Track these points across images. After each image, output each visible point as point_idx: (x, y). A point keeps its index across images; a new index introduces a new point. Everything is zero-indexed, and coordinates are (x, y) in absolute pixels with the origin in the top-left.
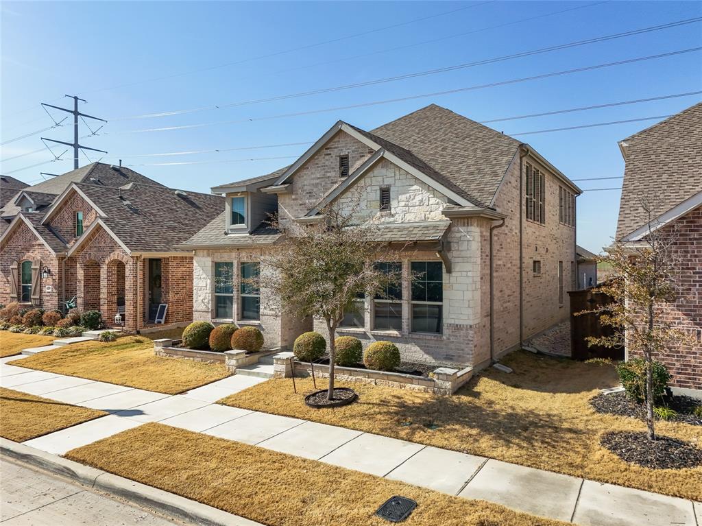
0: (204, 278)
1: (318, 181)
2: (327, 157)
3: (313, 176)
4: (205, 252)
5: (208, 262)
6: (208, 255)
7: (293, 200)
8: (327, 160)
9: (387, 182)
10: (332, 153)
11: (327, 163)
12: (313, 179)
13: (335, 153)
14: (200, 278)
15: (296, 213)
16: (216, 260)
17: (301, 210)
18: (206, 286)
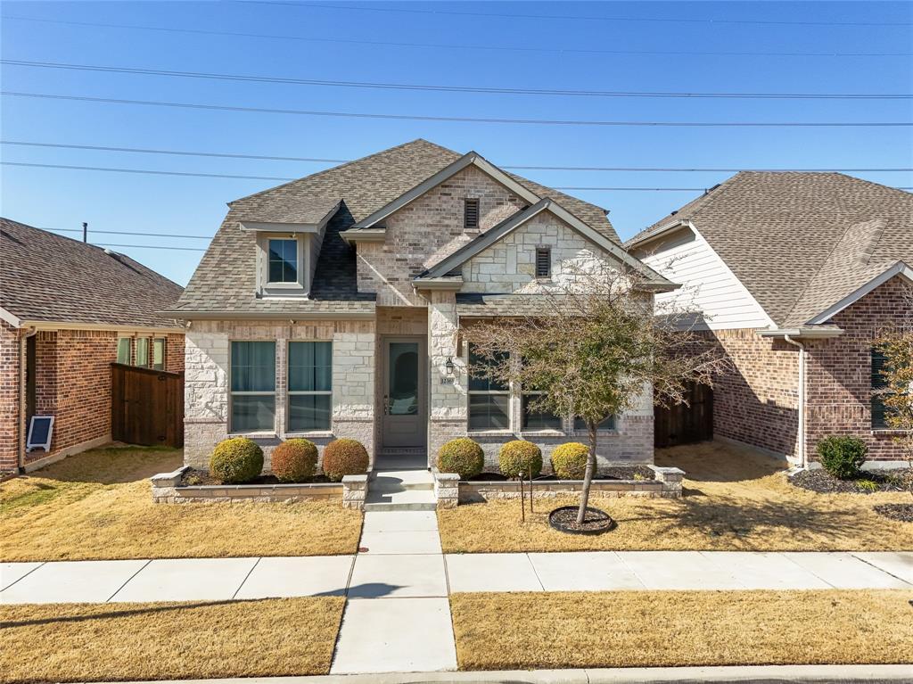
0: (211, 367)
1: (429, 229)
2: (445, 198)
3: (420, 221)
4: (214, 324)
5: (222, 342)
6: (221, 330)
7: (385, 251)
8: (445, 202)
9: (546, 241)
10: (453, 194)
11: (444, 206)
12: (421, 225)
13: (457, 193)
14: (202, 368)
15: (390, 272)
16: (238, 337)
17: (398, 268)
18: (216, 381)
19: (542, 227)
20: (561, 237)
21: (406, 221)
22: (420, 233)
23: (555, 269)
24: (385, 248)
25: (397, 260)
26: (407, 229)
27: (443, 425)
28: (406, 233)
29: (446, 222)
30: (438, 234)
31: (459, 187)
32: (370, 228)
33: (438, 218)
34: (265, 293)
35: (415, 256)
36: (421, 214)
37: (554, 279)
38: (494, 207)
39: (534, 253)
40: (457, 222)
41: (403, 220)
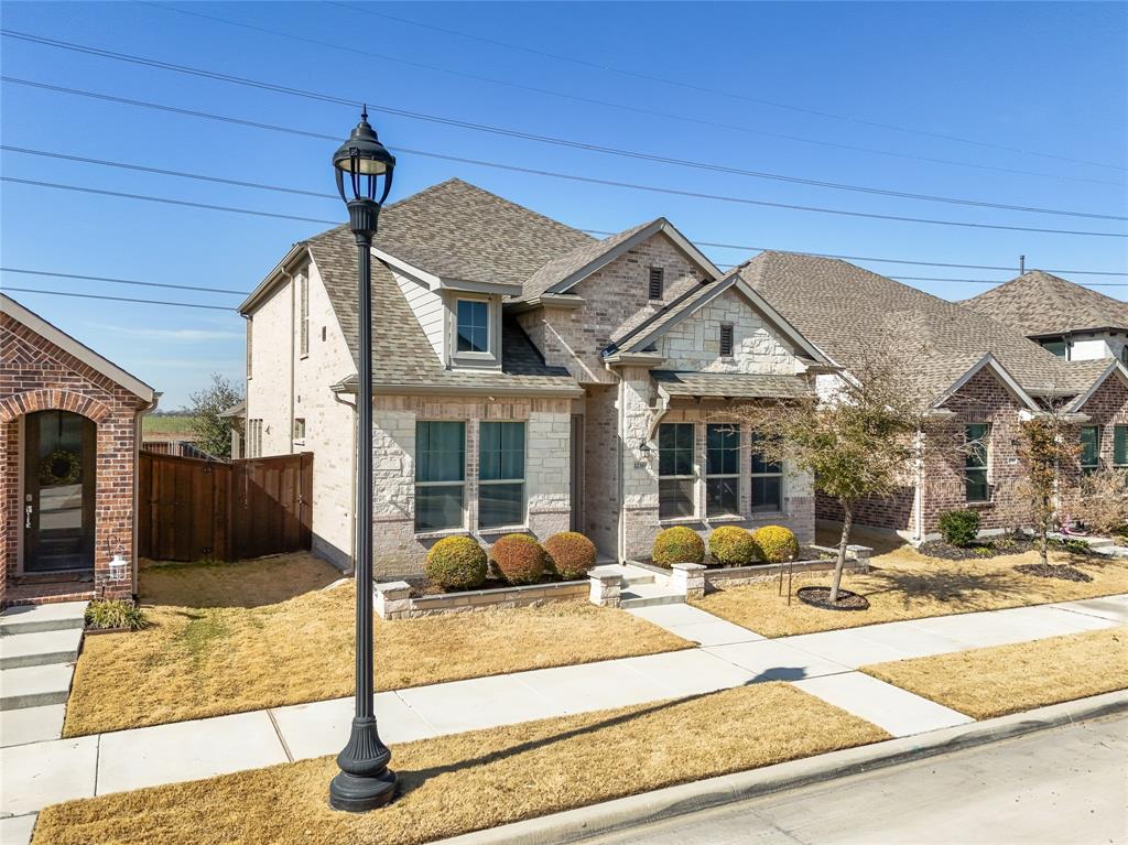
0: (396, 453)
1: (616, 298)
2: (631, 265)
3: (608, 289)
4: (400, 401)
5: (408, 420)
6: (408, 407)
7: (573, 321)
8: (632, 270)
9: (730, 318)
10: (640, 261)
11: (631, 274)
12: (609, 293)
13: (644, 261)
14: (386, 454)
15: (577, 344)
16: (428, 417)
17: (586, 339)
18: (401, 470)
19: (726, 303)
20: (741, 314)
21: (595, 288)
22: (608, 302)
23: (737, 348)
24: (573, 316)
25: (586, 331)
26: (595, 297)
27: (637, 514)
28: (593, 301)
29: (633, 291)
30: (624, 304)
31: (645, 254)
32: (563, 293)
33: (625, 286)
34: (454, 364)
35: (602, 327)
36: (609, 280)
37: (736, 358)
38: (676, 279)
39: (719, 329)
40: (641, 292)
41: (592, 287)
